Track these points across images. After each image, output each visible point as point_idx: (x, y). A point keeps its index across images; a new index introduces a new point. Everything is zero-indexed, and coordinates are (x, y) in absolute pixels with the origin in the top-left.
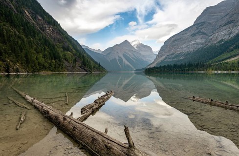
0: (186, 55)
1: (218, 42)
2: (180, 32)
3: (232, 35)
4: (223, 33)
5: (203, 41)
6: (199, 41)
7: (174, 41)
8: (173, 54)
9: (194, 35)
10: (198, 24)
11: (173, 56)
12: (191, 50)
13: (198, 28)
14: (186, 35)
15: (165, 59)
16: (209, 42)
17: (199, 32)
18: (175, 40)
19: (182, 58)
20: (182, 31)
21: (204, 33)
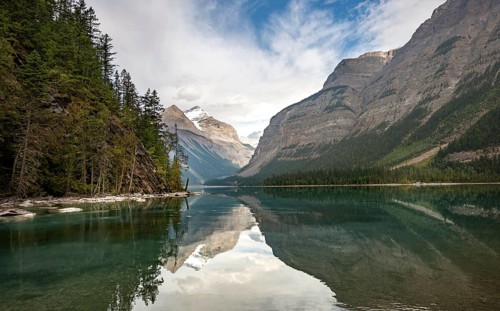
0: (324, 150)
1: (379, 127)
2: (302, 101)
3: (399, 116)
4: (383, 110)
5: (350, 122)
6: (341, 121)
7: (293, 118)
8: (294, 146)
9: (330, 109)
10: (334, 89)
11: (295, 150)
12: (329, 139)
13: (334, 96)
14: (314, 107)
15: (278, 157)
16: (361, 125)
17: (339, 104)
18: (295, 117)
19: (316, 155)
20: (306, 100)
21: (348, 108)
